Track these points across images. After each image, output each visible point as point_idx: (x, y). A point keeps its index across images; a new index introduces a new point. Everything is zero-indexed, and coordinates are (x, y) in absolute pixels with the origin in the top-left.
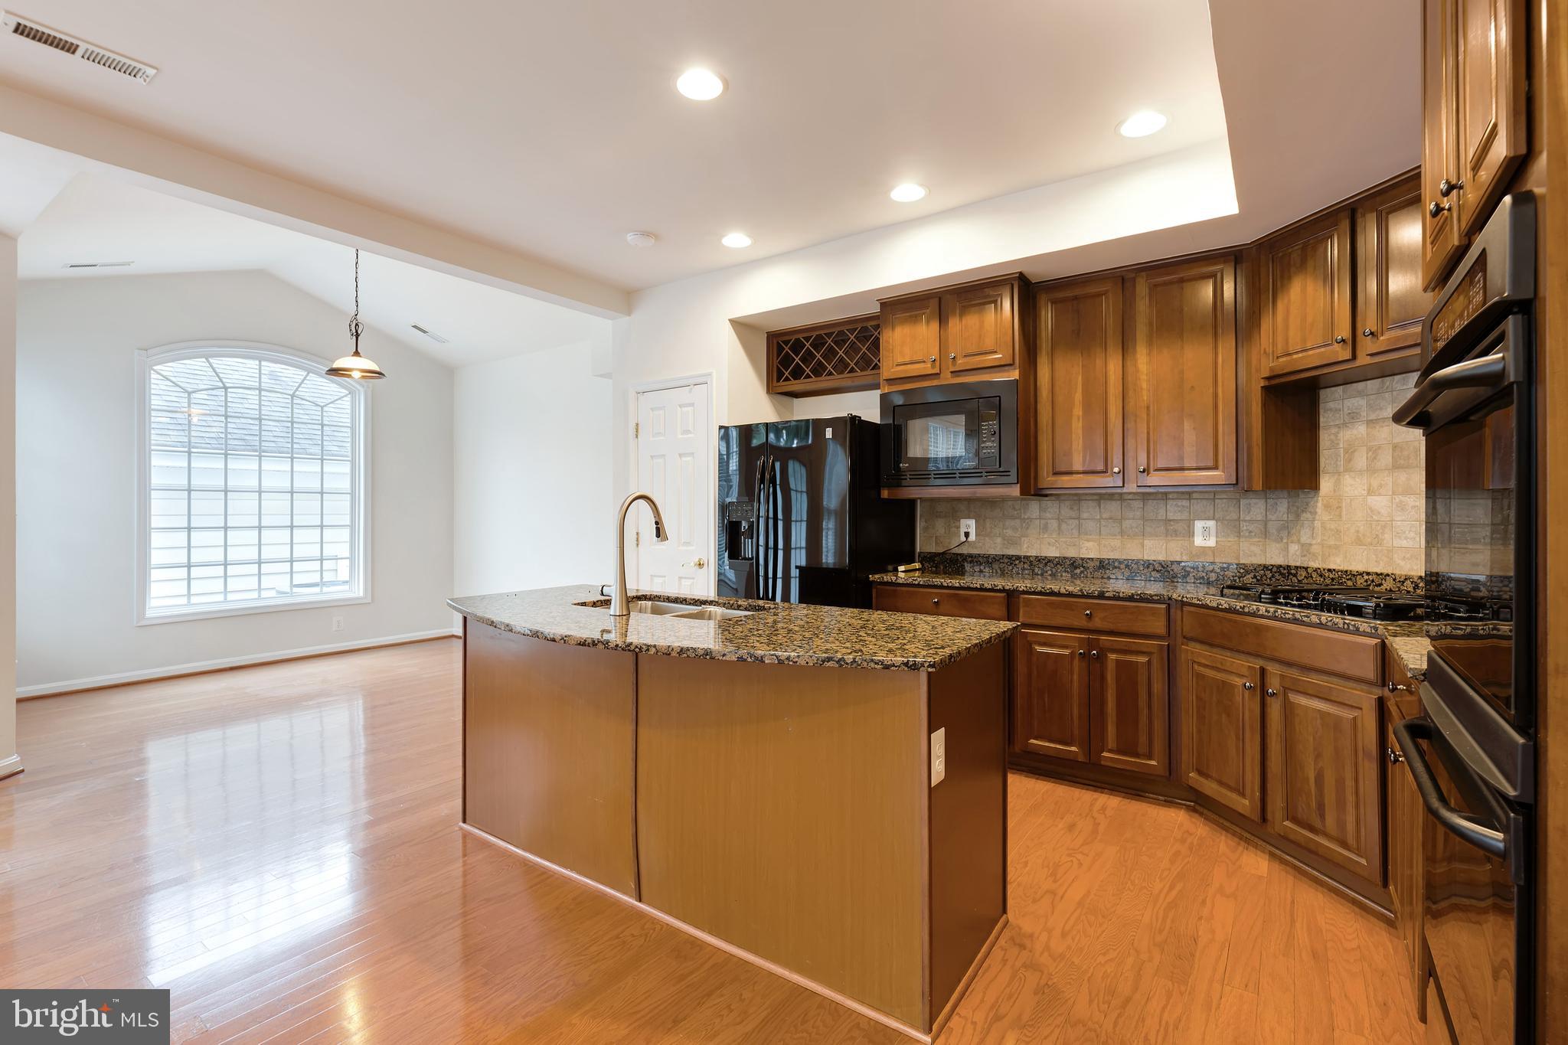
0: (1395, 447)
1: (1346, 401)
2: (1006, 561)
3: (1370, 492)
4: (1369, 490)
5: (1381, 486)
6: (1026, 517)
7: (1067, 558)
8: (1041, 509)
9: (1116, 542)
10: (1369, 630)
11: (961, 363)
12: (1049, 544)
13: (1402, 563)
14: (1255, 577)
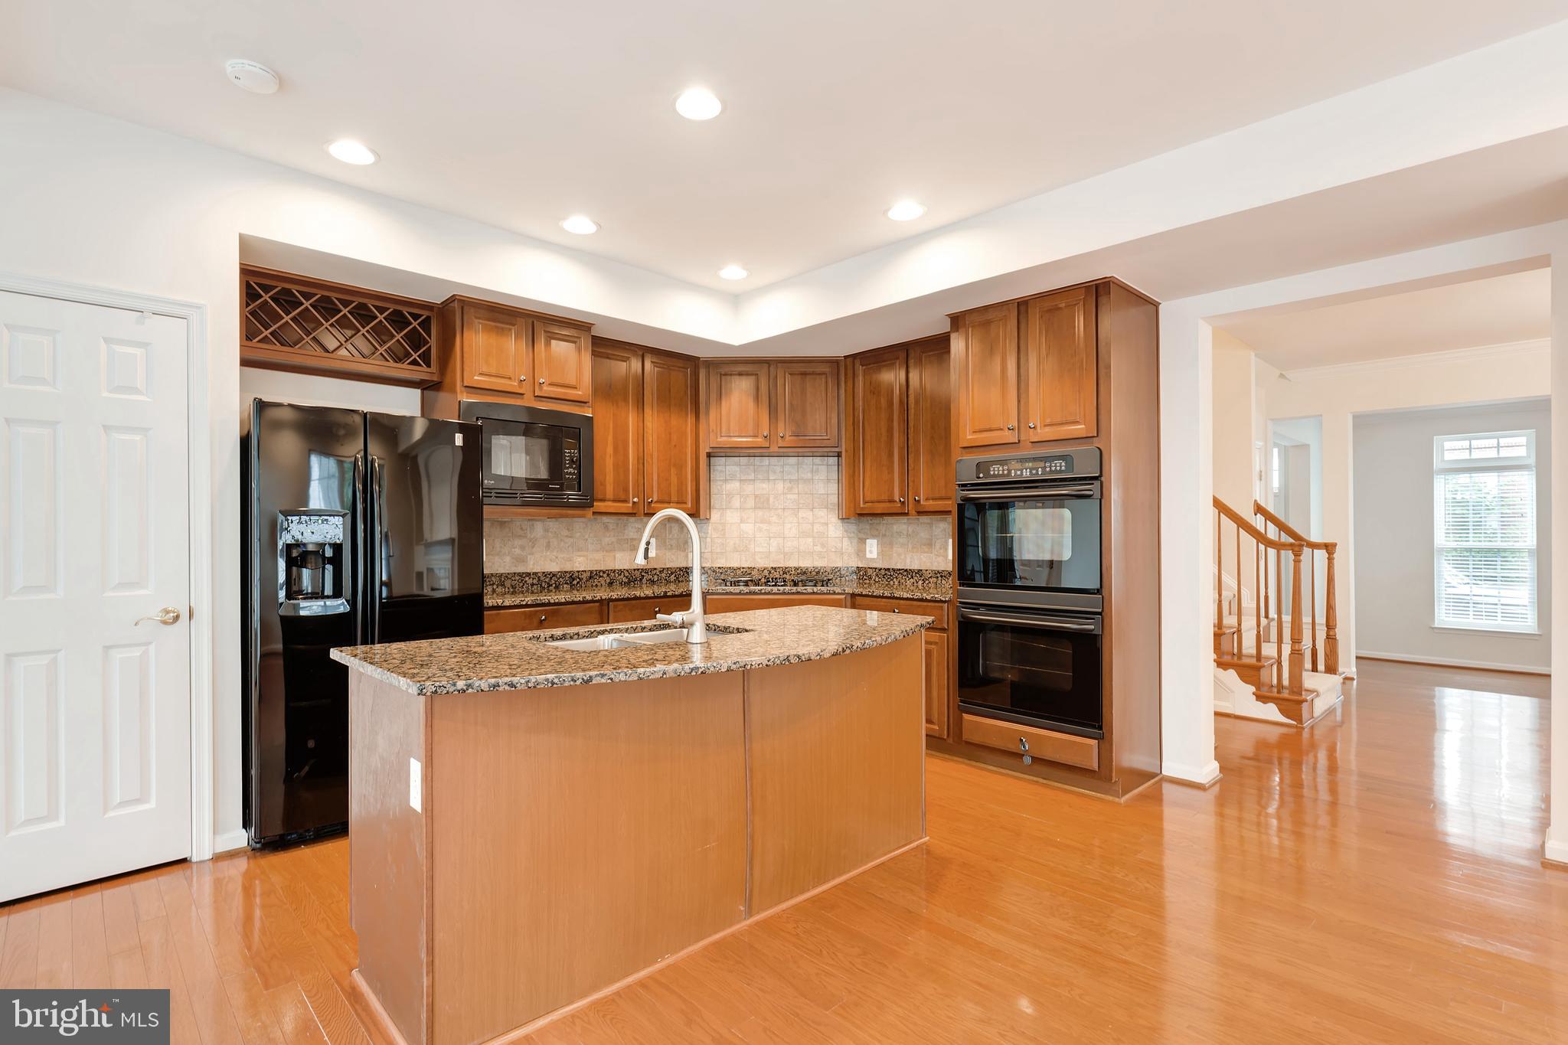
0: (756, 496)
1: (727, 467)
2: (517, 578)
3: (742, 521)
4: (741, 520)
5: (748, 518)
6: (532, 537)
7: (566, 572)
8: (546, 530)
9: (598, 556)
10: (840, 592)
11: (548, 390)
12: (551, 560)
13: (759, 560)
14: (675, 576)
